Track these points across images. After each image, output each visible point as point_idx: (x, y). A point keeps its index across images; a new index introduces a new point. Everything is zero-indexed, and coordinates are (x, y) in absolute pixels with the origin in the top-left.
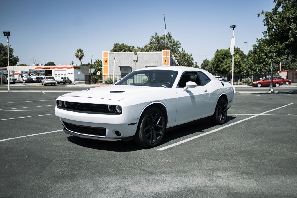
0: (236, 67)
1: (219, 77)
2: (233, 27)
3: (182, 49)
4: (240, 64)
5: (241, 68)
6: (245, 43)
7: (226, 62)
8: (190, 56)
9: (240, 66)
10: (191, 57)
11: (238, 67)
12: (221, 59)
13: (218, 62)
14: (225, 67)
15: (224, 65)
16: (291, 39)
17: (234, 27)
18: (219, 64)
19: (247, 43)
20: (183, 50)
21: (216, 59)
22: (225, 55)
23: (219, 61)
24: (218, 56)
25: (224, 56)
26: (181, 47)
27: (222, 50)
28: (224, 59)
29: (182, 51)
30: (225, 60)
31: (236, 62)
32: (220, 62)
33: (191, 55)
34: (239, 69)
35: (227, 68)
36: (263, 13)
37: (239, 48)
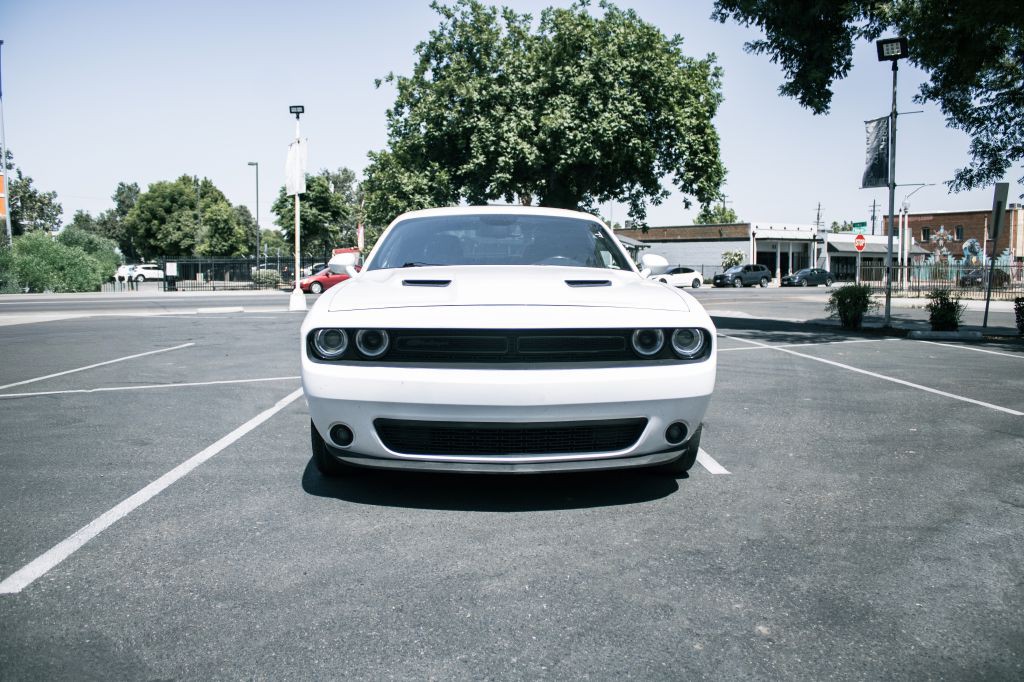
0: (217, 235)
1: (154, 268)
2: (297, 111)
3: (19, 173)
4: (229, 228)
5: (234, 239)
6: (250, 164)
7: (178, 221)
8: (50, 200)
9: (230, 234)
10: (53, 201)
11: (223, 238)
12: (161, 212)
13: (149, 221)
14: (176, 236)
15: (171, 229)
16: (478, 159)
17: (300, 110)
18: (154, 228)
19: (257, 164)
20: (20, 177)
21: (142, 212)
22: (173, 200)
23: (154, 216)
24: (149, 202)
25: (168, 202)
26: (15, 167)
27: (160, 184)
28: (169, 211)
29: (19, 180)
30: (175, 214)
31: (218, 221)
32: (156, 222)
33: (55, 194)
34: (226, 241)
35: (181, 240)
36: (391, 78)
37: (208, 179)
